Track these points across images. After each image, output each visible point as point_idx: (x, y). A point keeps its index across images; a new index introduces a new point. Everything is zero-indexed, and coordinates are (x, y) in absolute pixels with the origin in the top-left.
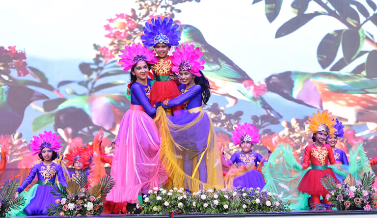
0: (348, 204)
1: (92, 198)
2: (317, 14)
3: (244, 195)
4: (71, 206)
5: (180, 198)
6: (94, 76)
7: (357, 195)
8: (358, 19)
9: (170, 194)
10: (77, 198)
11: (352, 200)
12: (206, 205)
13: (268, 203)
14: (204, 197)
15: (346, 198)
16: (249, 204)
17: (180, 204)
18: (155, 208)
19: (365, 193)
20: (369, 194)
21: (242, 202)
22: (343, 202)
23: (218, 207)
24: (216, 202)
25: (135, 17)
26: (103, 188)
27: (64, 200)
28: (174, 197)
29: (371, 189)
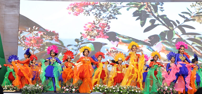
0: (165, 93)
1: (75, 87)
2: (158, 25)
3: (128, 88)
4: (67, 90)
5: (105, 88)
6: (80, 43)
7: (168, 90)
8: (173, 27)
9: (102, 87)
10: (69, 87)
11: (166, 91)
12: (114, 91)
13: (137, 91)
14: (114, 88)
15: (164, 91)
16: (130, 91)
17: (106, 91)
19: (171, 89)
20: (172, 90)
21: (127, 91)
22: (163, 92)
23: (119, 92)
24: (118, 90)
25: (94, 23)
26: (78, 84)
27: (65, 88)
28: (103, 88)
29: (173, 88)
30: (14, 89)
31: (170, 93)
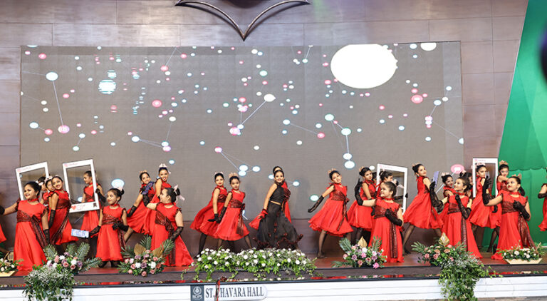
0: (361, 263)
1: (155, 258)
3: (278, 255)
4: (138, 265)
5: (226, 258)
7: (368, 255)
9: (218, 255)
10: (142, 258)
11: (364, 259)
12: (247, 264)
13: (298, 262)
14: (246, 257)
15: (359, 258)
16: (282, 263)
17: (227, 263)
18: (206, 267)
19: (374, 254)
20: (378, 255)
21: (277, 261)
22: (357, 261)
23: (257, 265)
24: (256, 261)
26: (164, 250)
27: (132, 261)
28: (221, 258)
29: (379, 250)
30: (12, 269)
31: (373, 263)
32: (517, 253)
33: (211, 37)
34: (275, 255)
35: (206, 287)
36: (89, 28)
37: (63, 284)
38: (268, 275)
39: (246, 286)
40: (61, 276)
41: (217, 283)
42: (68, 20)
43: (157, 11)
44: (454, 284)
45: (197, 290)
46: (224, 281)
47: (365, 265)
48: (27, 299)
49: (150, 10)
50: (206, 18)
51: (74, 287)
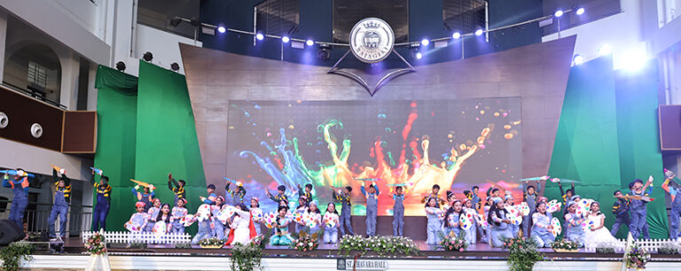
0: (451, 248)
1: (313, 240)
4: (301, 244)
7: (456, 242)
10: (304, 239)
12: (373, 245)
13: (407, 246)
14: (372, 241)
15: (450, 244)
16: (397, 245)
17: (360, 245)
18: (346, 246)
19: (461, 241)
21: (393, 244)
22: (448, 246)
23: (381, 246)
24: (379, 244)
28: (356, 241)
30: (221, 244)
31: (459, 248)
32: (562, 244)
33: (350, 94)
34: (392, 240)
35: (347, 260)
36: (271, 88)
37: (254, 255)
38: (387, 254)
39: (374, 261)
40: (253, 249)
41: (355, 258)
42: (258, 83)
43: (316, 77)
44: (518, 265)
45: (341, 262)
46: (359, 257)
47: (454, 249)
48: (231, 264)
49: (310, 77)
50: (347, 81)
51: (262, 257)
